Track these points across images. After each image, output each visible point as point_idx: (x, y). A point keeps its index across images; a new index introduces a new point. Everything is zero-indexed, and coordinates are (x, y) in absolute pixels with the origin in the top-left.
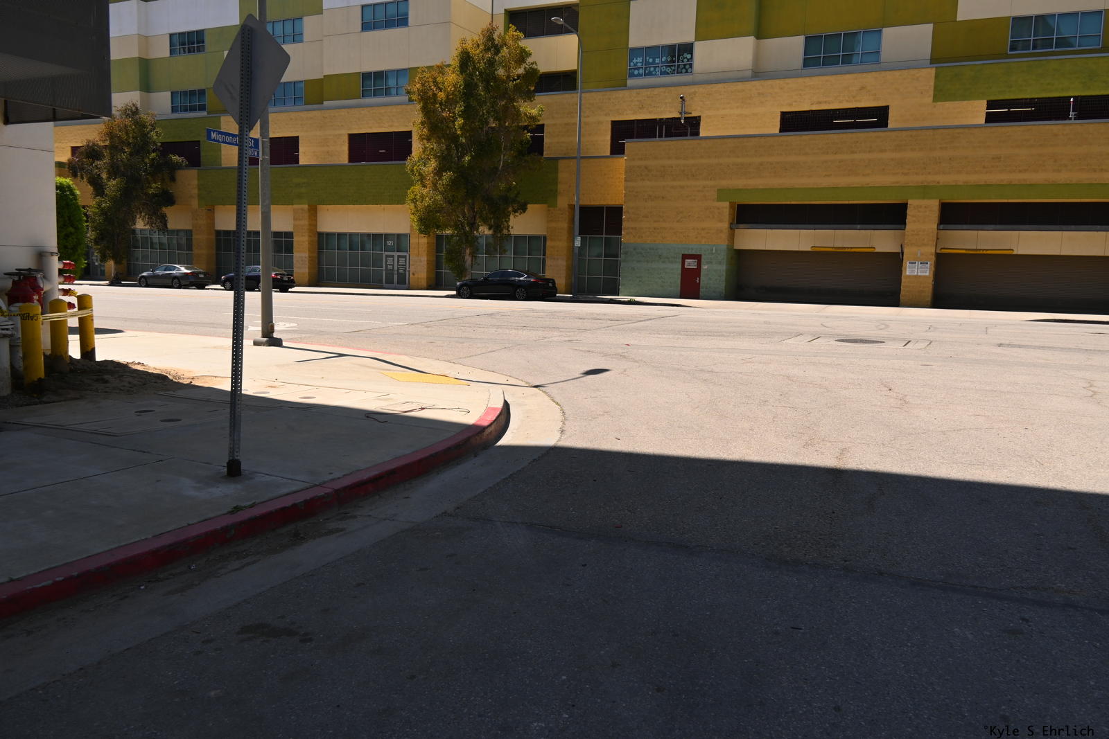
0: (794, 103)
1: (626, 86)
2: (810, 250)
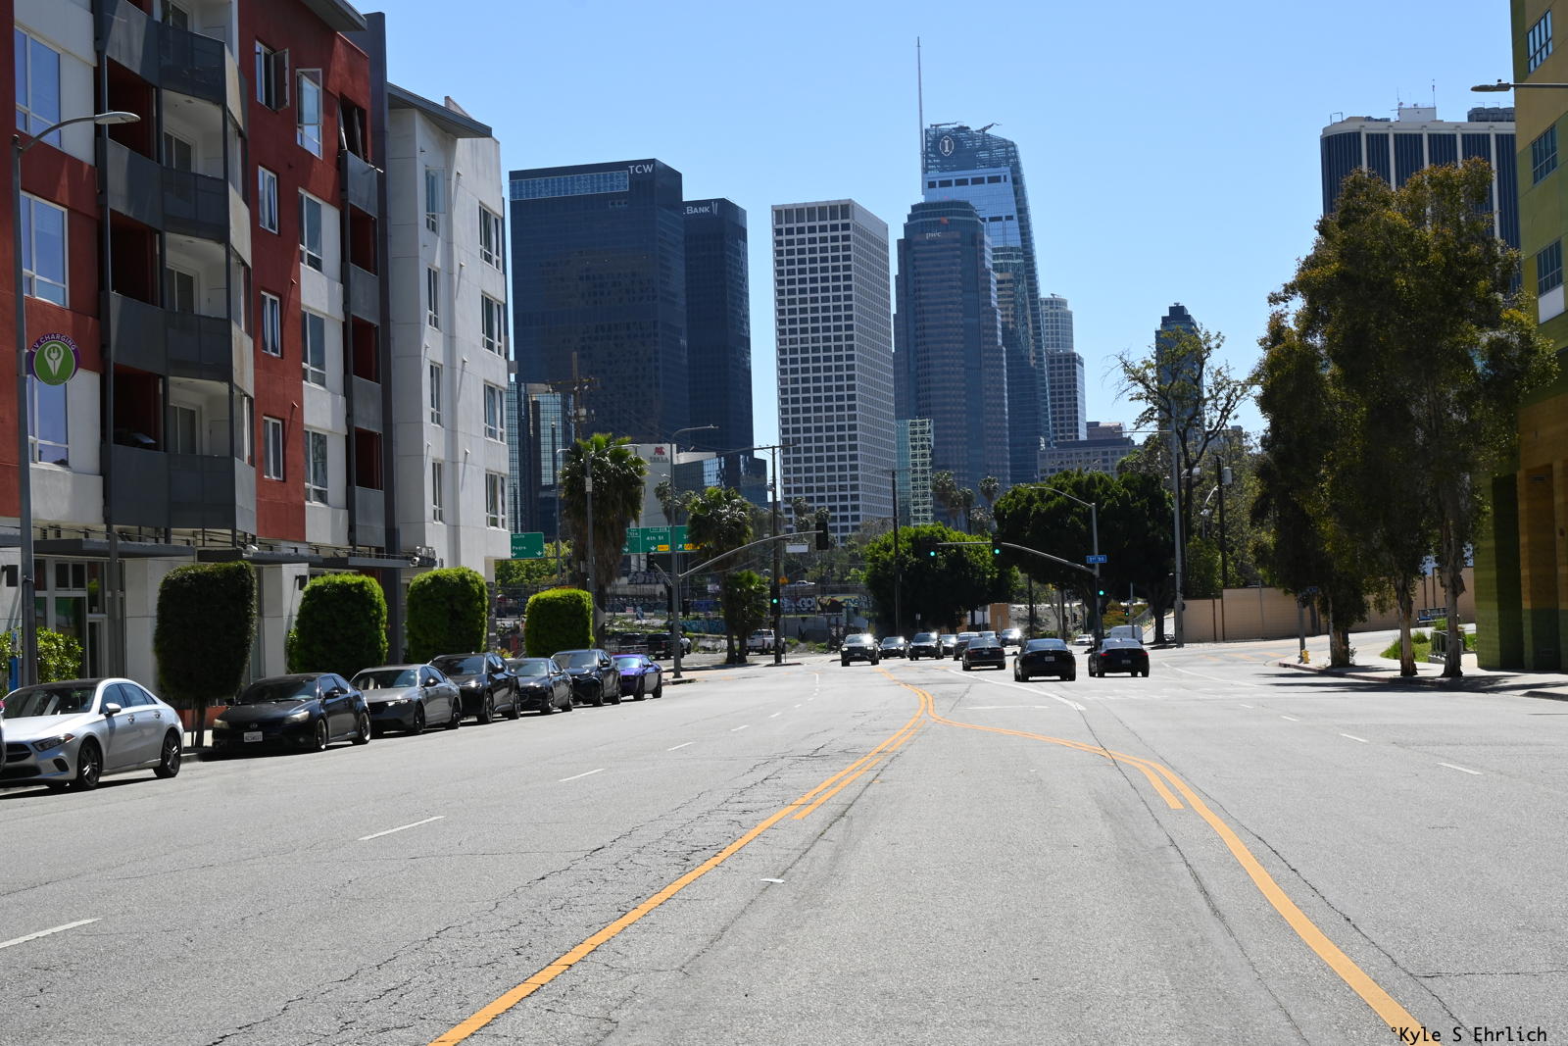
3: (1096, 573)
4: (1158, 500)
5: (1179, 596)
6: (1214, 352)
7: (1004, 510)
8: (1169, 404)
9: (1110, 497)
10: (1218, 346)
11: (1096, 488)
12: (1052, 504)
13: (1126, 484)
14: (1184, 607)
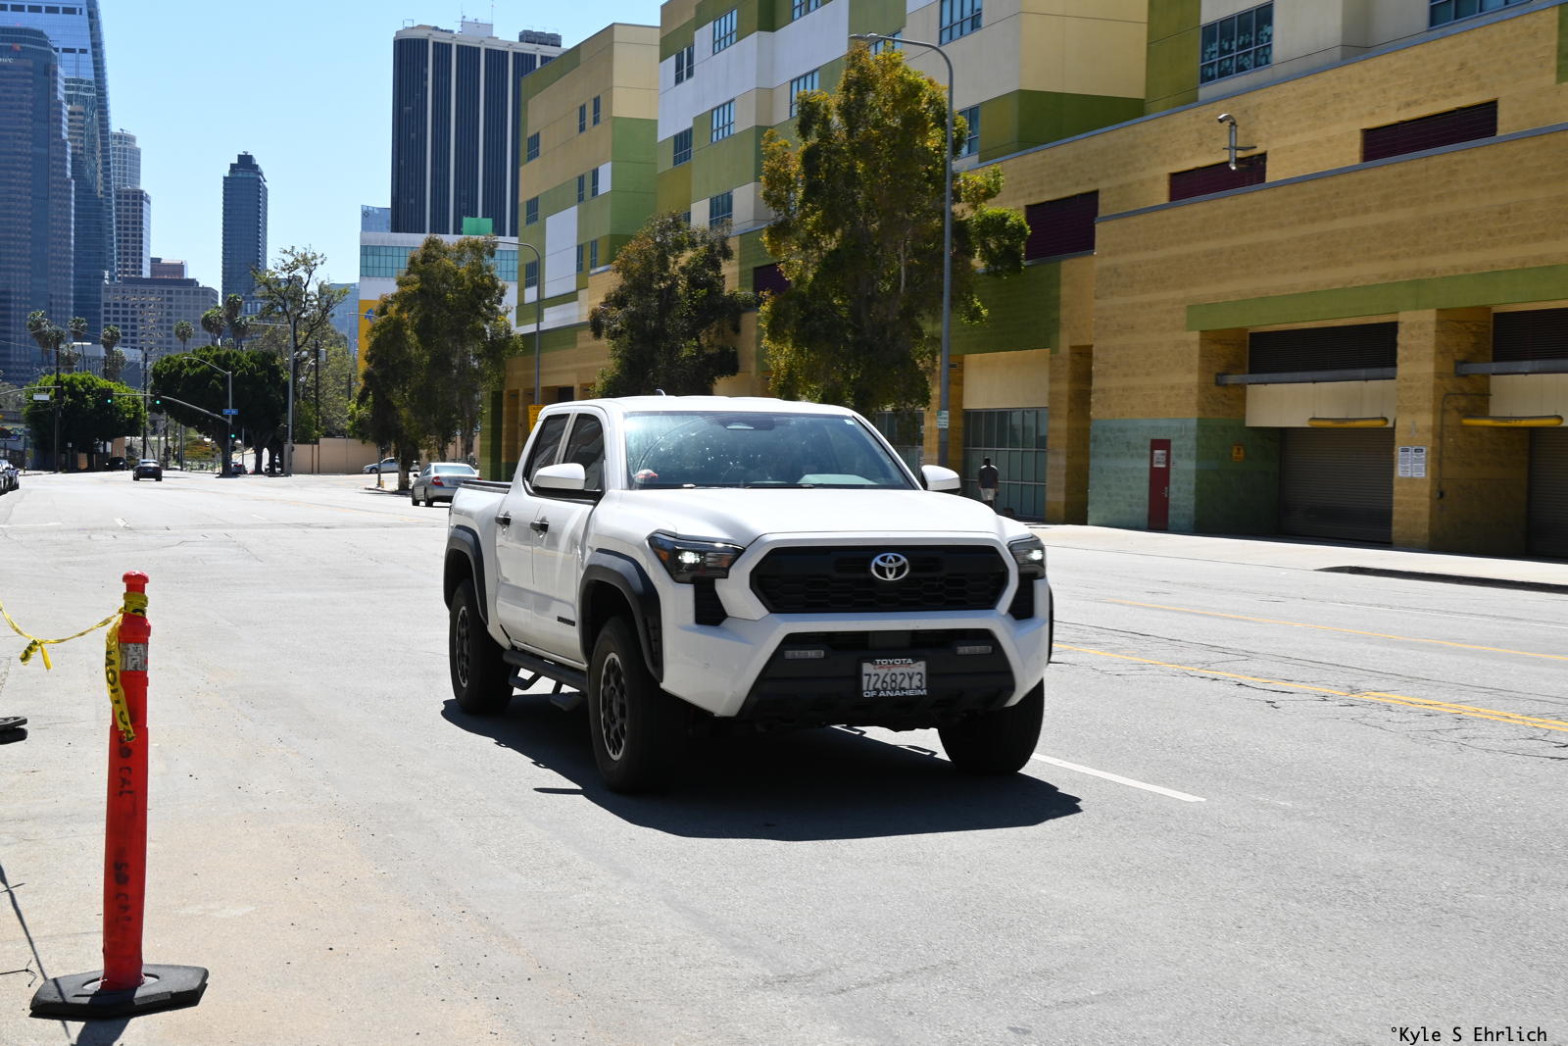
0: (1377, 110)
1: (1196, 99)
2: (1307, 425)
3: (230, 421)
4: (275, 372)
5: (290, 440)
6: (319, 266)
7: (161, 372)
8: (286, 305)
9: (241, 368)
10: (322, 263)
11: (230, 359)
12: (198, 370)
13: (253, 359)
14: (293, 449)
